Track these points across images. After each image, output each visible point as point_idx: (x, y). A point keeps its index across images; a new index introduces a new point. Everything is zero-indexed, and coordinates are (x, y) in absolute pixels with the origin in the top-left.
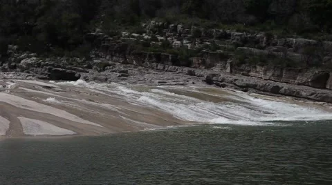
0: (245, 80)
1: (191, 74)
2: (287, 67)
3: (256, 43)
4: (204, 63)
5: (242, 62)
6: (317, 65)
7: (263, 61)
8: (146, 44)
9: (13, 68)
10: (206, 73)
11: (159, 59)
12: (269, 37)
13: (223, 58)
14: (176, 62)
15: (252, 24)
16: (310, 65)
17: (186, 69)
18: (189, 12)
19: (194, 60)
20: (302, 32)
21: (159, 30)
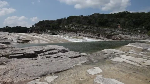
0: (85, 35)
1: (76, 34)
2: (93, 33)
3: (89, 28)
4: (79, 32)
5: (86, 32)
6: (99, 32)
7: (89, 32)
8: (69, 28)
9: (46, 33)
10: (79, 33)
11: (71, 31)
12: (91, 27)
13: (82, 31)
14: (74, 32)
15: (88, 25)
16: (97, 32)
17: (76, 33)
18: (77, 23)
19: (77, 31)
20: (97, 27)
21: (72, 26)
